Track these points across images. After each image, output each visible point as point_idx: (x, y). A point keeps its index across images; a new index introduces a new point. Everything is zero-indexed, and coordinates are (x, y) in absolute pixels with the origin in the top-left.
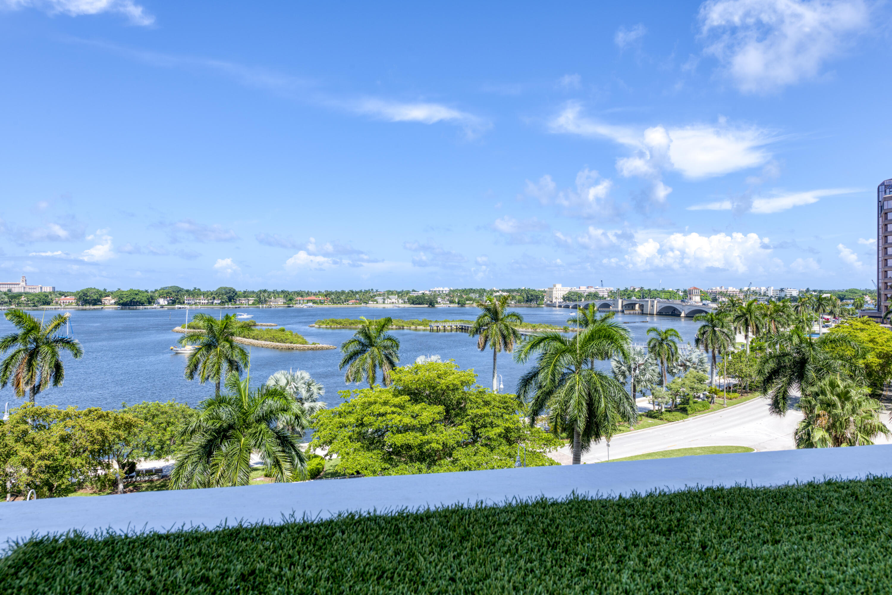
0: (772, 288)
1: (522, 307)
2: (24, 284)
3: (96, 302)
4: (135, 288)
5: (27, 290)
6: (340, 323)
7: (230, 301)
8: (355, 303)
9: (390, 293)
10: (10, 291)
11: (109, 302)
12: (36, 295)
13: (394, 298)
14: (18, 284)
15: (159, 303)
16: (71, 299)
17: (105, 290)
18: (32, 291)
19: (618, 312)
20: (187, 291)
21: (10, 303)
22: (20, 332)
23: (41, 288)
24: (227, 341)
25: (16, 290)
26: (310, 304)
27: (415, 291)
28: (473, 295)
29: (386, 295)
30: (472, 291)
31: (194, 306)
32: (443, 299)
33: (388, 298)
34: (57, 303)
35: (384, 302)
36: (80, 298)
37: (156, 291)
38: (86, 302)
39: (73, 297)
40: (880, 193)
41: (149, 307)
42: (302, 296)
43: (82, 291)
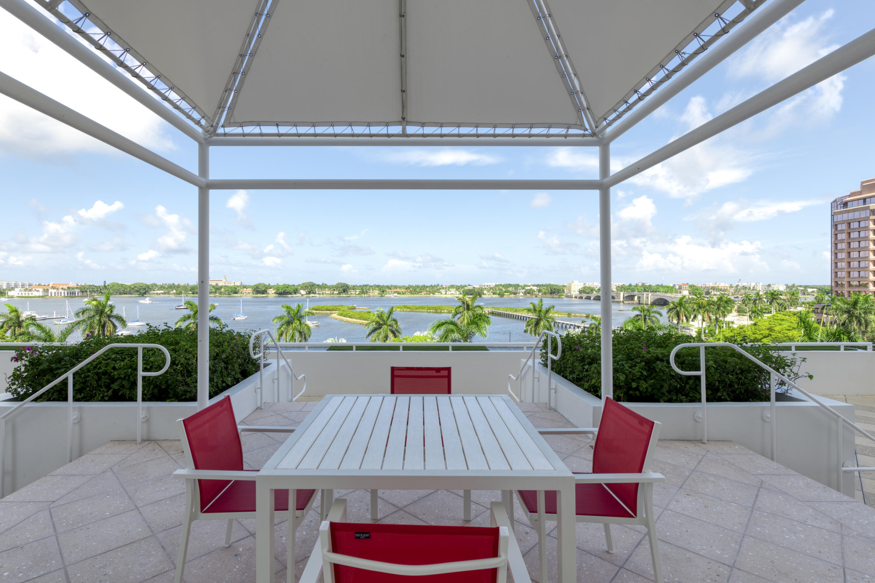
0: (761, 284)
1: (547, 297)
2: (225, 280)
3: (264, 292)
4: (287, 283)
5: (227, 284)
6: (409, 308)
7: (344, 292)
8: (427, 294)
9: (452, 286)
10: (217, 285)
11: (271, 292)
12: (231, 287)
13: (453, 291)
14: (222, 281)
15: (300, 293)
16: (250, 290)
17: (269, 284)
18: (229, 285)
19: (620, 302)
20: (318, 285)
21: (216, 292)
22: (192, 313)
23: (234, 283)
24: (298, 320)
25: (220, 284)
26: (396, 294)
27: (470, 286)
28: (510, 289)
29: (448, 288)
30: (510, 285)
31: (321, 295)
32: (488, 291)
33: (449, 290)
34: (241, 292)
35: (446, 294)
36: (254, 290)
37: (299, 285)
38: (258, 292)
39: (251, 289)
40: (833, 209)
41: (294, 295)
42: (390, 289)
43: (256, 285)
